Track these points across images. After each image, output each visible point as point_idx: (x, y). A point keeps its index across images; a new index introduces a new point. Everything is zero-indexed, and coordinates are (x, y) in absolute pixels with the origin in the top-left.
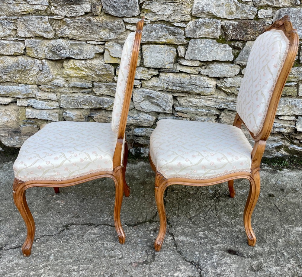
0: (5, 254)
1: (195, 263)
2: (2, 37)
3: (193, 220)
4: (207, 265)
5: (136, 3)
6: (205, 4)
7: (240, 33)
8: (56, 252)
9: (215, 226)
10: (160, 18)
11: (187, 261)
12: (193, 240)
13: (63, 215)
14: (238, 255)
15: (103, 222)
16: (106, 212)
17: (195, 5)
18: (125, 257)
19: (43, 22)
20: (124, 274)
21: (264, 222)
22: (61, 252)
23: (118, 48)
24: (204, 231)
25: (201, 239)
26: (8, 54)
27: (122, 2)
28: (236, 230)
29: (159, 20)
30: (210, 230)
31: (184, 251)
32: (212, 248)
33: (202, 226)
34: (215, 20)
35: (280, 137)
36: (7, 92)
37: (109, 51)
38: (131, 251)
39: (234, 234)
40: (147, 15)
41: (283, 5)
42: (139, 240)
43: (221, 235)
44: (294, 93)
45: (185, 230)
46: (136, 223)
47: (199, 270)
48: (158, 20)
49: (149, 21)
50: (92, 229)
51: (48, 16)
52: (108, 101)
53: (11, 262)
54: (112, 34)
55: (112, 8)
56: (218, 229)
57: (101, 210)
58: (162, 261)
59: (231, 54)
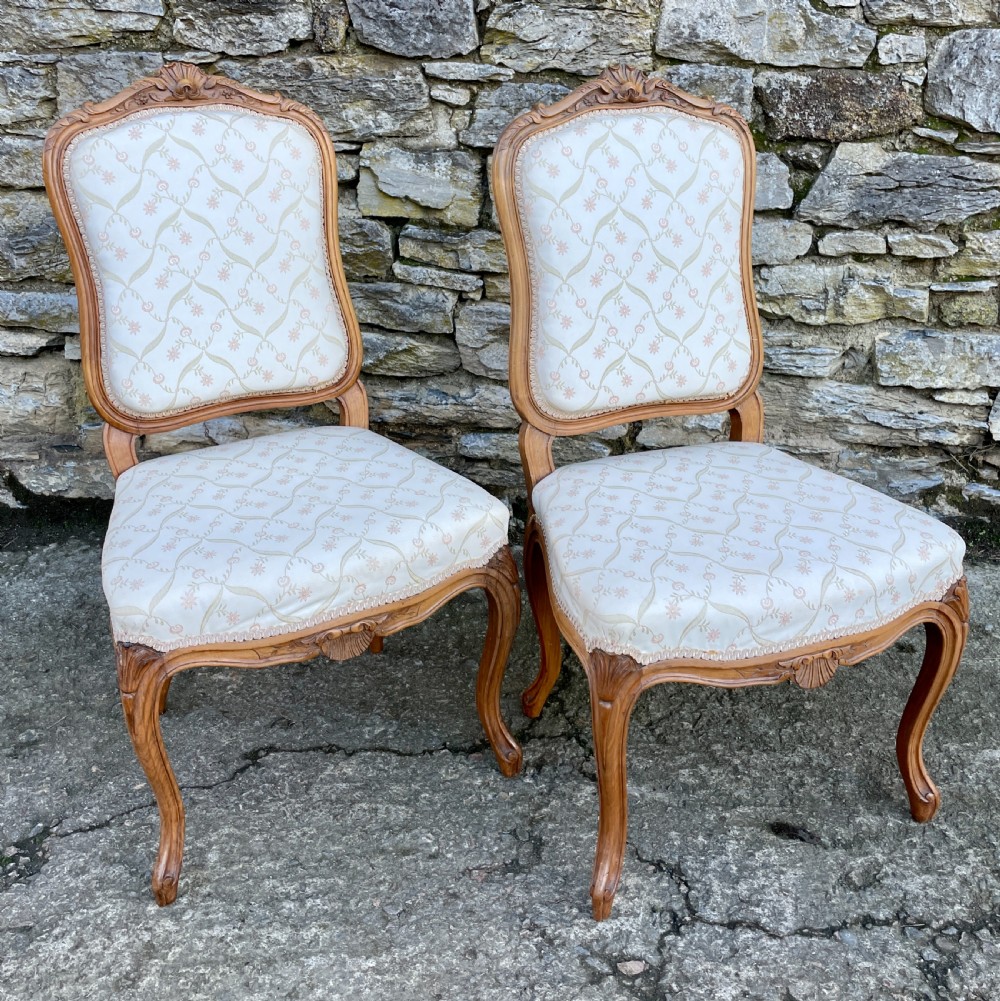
0: (61, 850)
1: (668, 865)
2: (6, 126)
3: (658, 731)
4: (708, 872)
5: (466, 11)
6: (702, 15)
7: (818, 115)
8: (224, 838)
9: (731, 750)
10: (547, 62)
11: (646, 861)
12: (659, 795)
13: (240, 720)
14: (802, 839)
15: (371, 741)
16: (379, 708)
17: (668, 17)
18: (447, 852)
19: (146, 74)
20: (446, 903)
21: (883, 733)
22: (242, 840)
23: (404, 164)
24: (697, 767)
25: (684, 790)
26: (30, 184)
27: (417, 7)
28: (797, 760)
29: (545, 70)
30: (716, 761)
31: (634, 828)
32: (723, 819)
33: (687, 748)
34: (732, 70)
35: (936, 459)
36: (30, 315)
37: (375, 177)
38: (466, 832)
39: (790, 773)
40: (504, 51)
41: (964, 19)
42: (490, 797)
43: (750, 776)
44: (987, 316)
45: (635, 761)
46: (478, 742)
47: (683, 888)
48: (542, 68)
49: (511, 73)
50: (336, 765)
51: (164, 52)
52: (374, 345)
53: (83, 873)
54: (383, 116)
55: (385, 26)
56: (739, 757)
57: (363, 703)
58: (565, 864)
59: (787, 186)
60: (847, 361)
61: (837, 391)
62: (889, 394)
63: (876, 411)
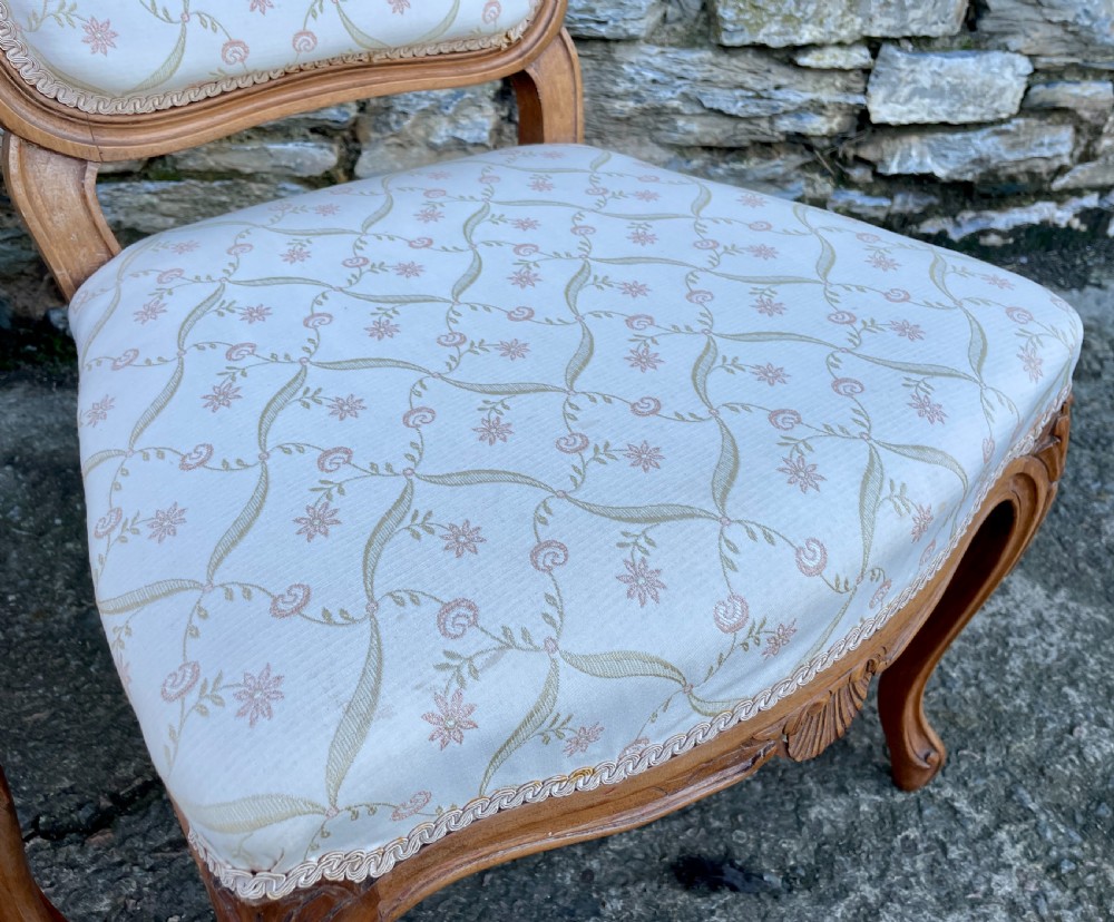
14: (734, 889)
35: (796, 159)
46: (105, 803)
60: (670, 9)
61: (658, 61)
62: (734, 61)
63: (716, 90)
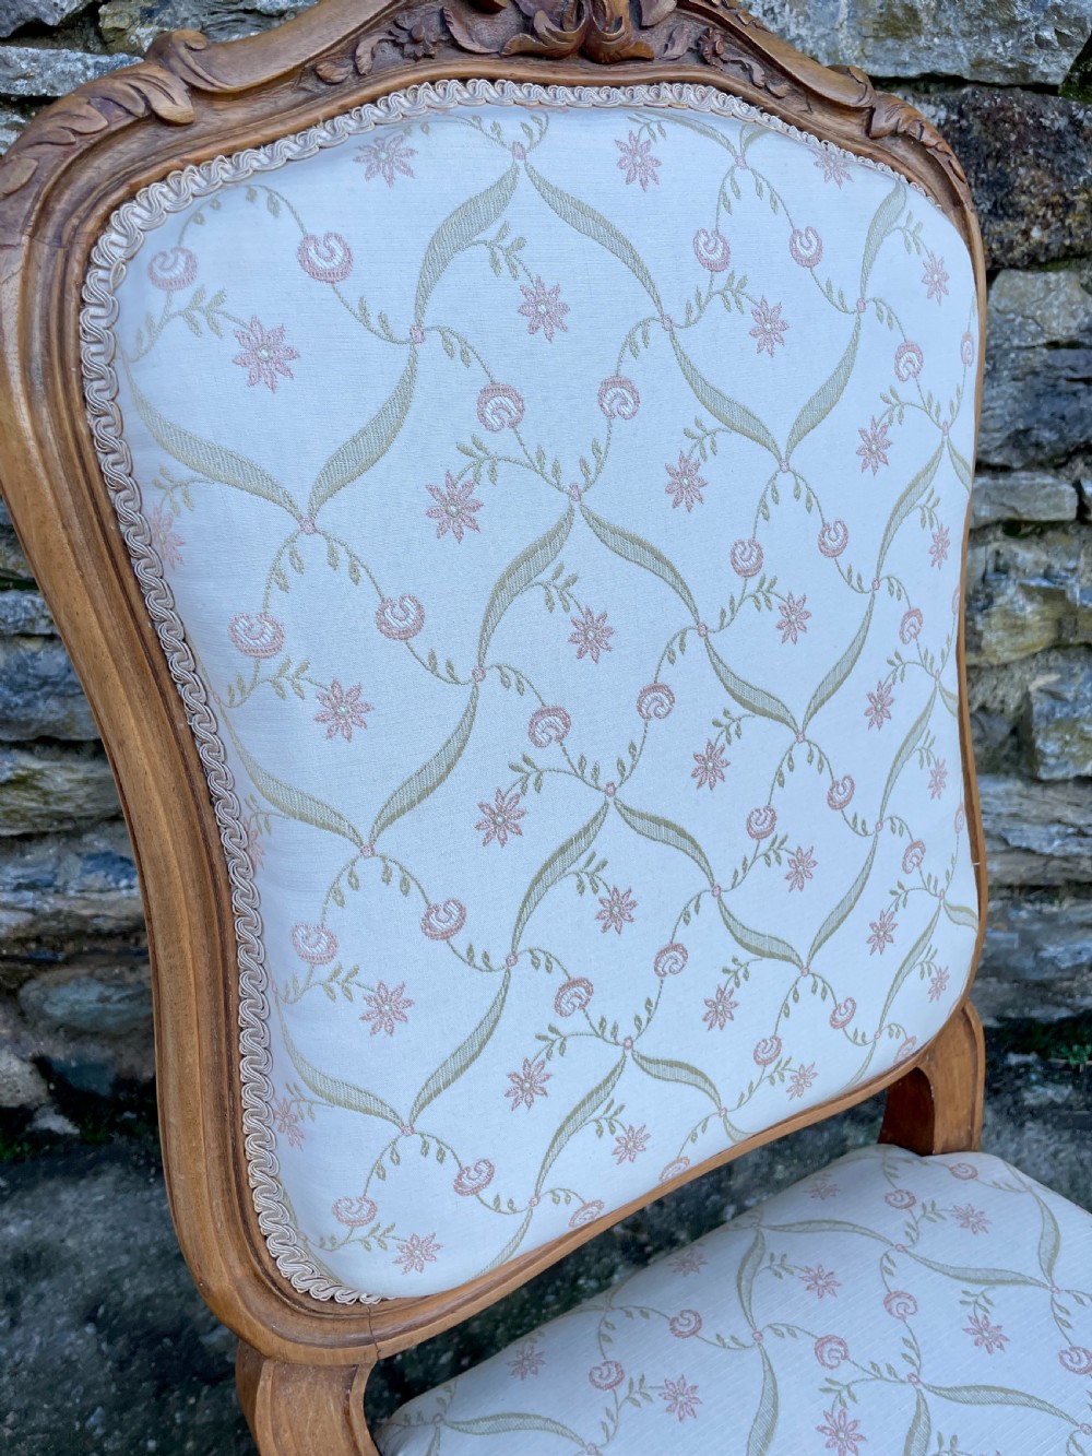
62: (1052, 794)
63: (1025, 826)
